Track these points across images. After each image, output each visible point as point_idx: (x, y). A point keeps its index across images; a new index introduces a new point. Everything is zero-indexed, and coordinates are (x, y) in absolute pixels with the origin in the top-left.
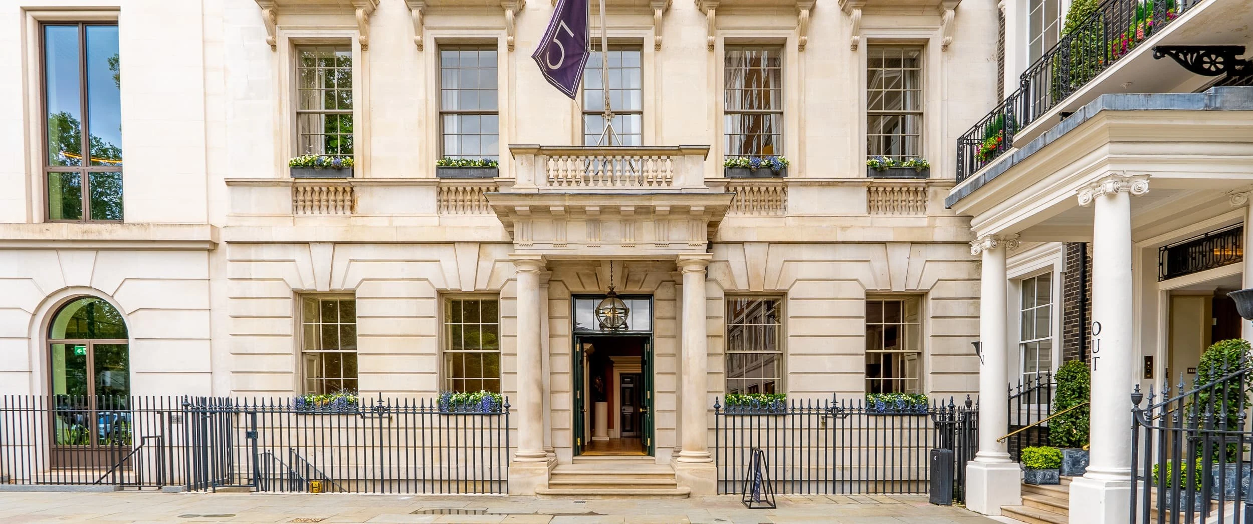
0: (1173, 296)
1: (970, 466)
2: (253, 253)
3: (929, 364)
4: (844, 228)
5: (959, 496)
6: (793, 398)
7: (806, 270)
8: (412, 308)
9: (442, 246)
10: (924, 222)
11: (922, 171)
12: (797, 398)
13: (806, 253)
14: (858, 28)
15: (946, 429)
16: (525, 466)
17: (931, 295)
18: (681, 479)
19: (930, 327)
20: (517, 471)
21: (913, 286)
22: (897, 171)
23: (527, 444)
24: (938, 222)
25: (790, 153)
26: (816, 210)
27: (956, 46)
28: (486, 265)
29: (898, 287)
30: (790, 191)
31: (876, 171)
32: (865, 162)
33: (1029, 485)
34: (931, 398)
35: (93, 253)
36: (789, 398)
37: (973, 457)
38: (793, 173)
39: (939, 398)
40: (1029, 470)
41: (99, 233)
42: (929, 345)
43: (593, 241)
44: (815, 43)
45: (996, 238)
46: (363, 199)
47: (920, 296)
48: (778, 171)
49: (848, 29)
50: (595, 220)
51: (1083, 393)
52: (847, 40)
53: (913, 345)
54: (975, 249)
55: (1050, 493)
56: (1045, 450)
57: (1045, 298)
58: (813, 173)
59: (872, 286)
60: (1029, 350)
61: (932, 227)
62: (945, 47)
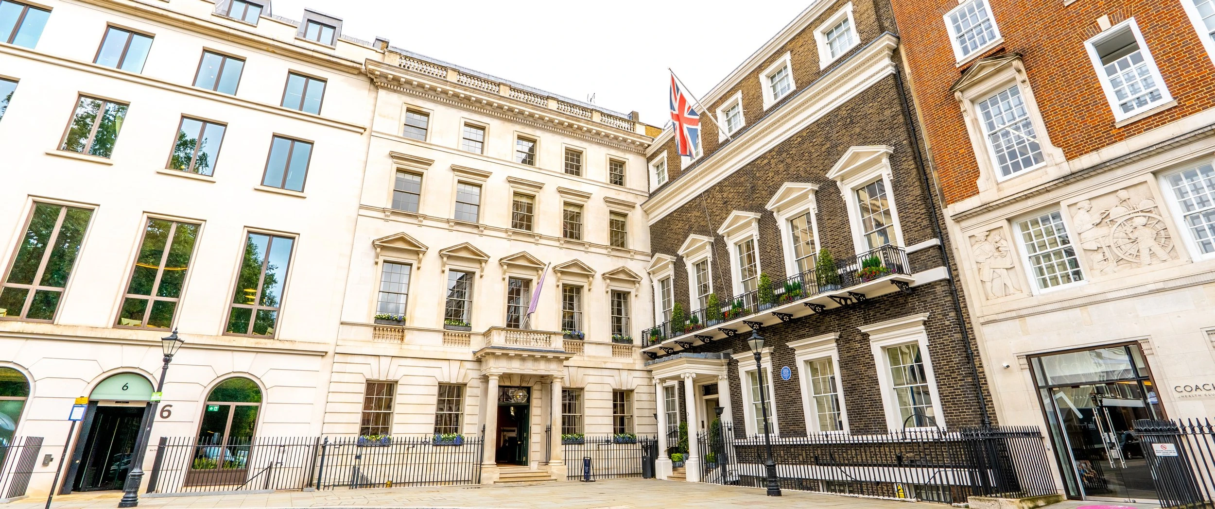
0: (707, 401)
1: (657, 461)
2: (349, 359)
3: (636, 421)
4: (605, 362)
5: (653, 475)
6: (587, 436)
7: (591, 379)
8: (425, 390)
9: (444, 361)
10: (632, 361)
11: (630, 341)
12: (589, 436)
13: (591, 372)
14: (608, 286)
15: (645, 448)
16: (490, 469)
17: (635, 391)
18: (552, 473)
19: (636, 405)
20: (486, 472)
21: (629, 388)
22: (622, 340)
23: (490, 459)
24: (637, 362)
25: (585, 331)
26: (594, 354)
27: (640, 295)
28: (463, 371)
29: (624, 388)
30: (585, 345)
31: (615, 340)
32: (611, 336)
33: (675, 468)
34: (637, 435)
35: (255, 354)
36: (585, 436)
37: (657, 458)
38: (586, 339)
39: (640, 435)
40: (673, 462)
41: (266, 344)
42: (636, 413)
43: (522, 368)
44: (593, 289)
45: (660, 379)
46: (408, 335)
47: (632, 391)
48: (581, 337)
49: (604, 286)
50: (523, 359)
51: (686, 433)
52: (604, 289)
53: (628, 412)
54: (654, 382)
55: (681, 470)
56: (678, 455)
57: (673, 395)
58: (593, 339)
59: (615, 387)
60: (669, 415)
61: (634, 363)
62: (636, 296)
